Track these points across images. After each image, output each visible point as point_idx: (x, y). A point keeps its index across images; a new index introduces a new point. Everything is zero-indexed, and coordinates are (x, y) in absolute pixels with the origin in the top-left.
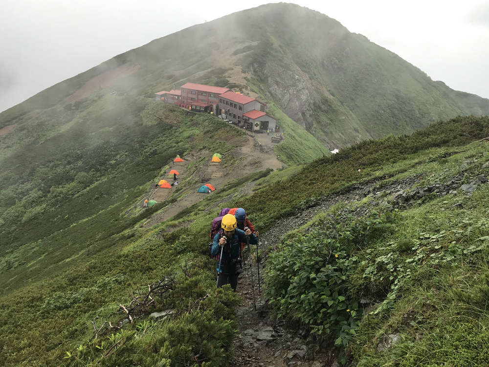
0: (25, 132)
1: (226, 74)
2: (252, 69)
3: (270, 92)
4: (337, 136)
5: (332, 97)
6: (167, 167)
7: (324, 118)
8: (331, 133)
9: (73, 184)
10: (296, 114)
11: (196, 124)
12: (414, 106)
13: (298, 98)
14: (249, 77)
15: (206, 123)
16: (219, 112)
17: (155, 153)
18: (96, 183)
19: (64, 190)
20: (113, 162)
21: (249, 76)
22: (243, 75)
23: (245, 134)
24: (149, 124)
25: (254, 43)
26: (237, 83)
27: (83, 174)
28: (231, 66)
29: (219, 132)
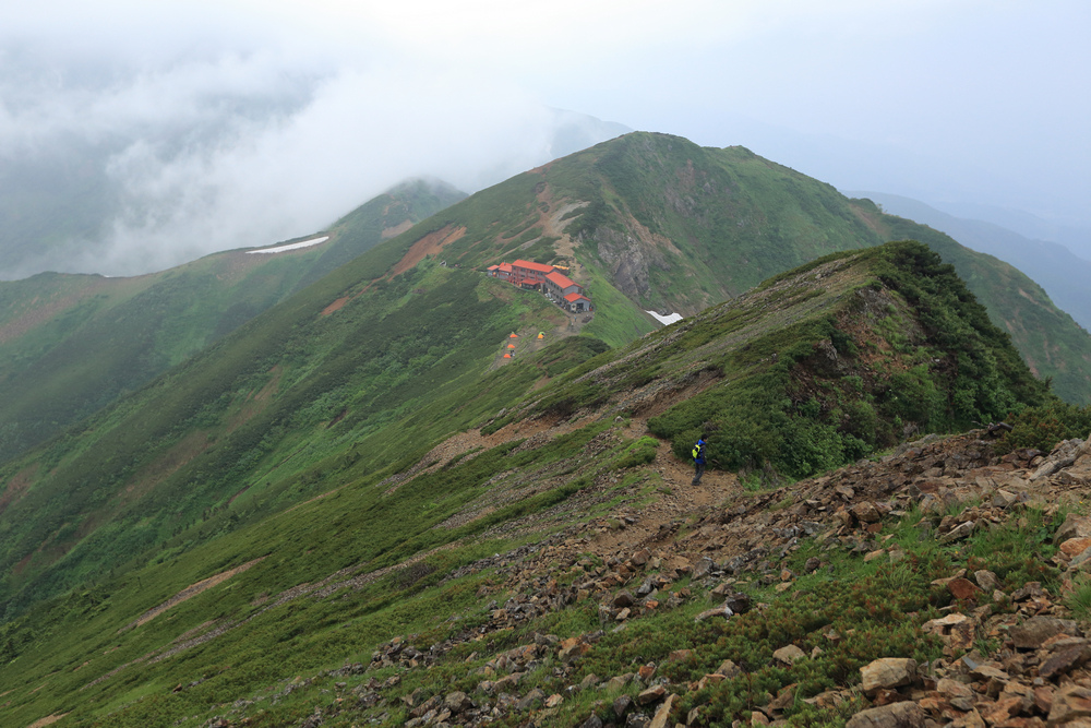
0: (361, 306)
1: (554, 245)
2: (580, 236)
3: (599, 259)
4: (679, 298)
5: (678, 251)
6: (505, 342)
7: (664, 279)
8: (672, 294)
9: (427, 356)
10: (628, 279)
11: (526, 302)
12: (795, 250)
13: (631, 262)
14: (577, 247)
15: (534, 302)
16: (545, 291)
17: (493, 329)
18: (447, 355)
19: (422, 361)
20: (458, 337)
21: (576, 245)
22: (571, 244)
23: (564, 314)
24: (485, 300)
25: (585, 205)
26: (564, 255)
27: (434, 347)
28: (559, 235)
29: (545, 311)
